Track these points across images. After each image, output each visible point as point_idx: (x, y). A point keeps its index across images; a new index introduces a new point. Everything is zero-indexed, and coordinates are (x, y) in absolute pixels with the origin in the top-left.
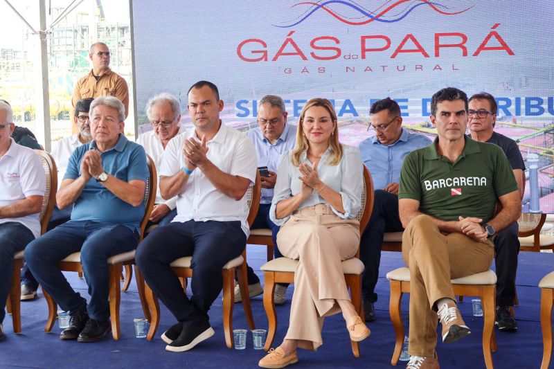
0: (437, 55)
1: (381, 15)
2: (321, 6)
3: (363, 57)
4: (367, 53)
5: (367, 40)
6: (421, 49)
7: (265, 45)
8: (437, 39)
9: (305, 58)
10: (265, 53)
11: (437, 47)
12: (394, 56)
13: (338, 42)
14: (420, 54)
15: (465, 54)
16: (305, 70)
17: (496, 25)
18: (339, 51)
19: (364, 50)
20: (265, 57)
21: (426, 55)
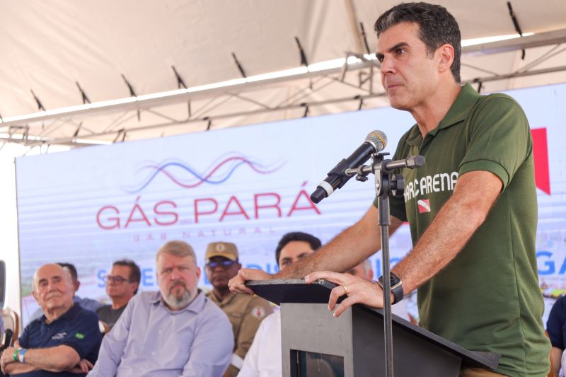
0: (257, 216)
1: (209, 176)
2: (161, 169)
3: (197, 221)
4: (200, 217)
5: (199, 203)
6: (243, 212)
7: (118, 212)
8: (256, 201)
9: (149, 224)
10: (118, 220)
11: (257, 208)
12: (221, 219)
13: (175, 205)
14: (242, 216)
15: (280, 215)
16: (150, 237)
17: (304, 184)
18: (176, 215)
19: (197, 214)
20: (118, 225)
21: (247, 217)
